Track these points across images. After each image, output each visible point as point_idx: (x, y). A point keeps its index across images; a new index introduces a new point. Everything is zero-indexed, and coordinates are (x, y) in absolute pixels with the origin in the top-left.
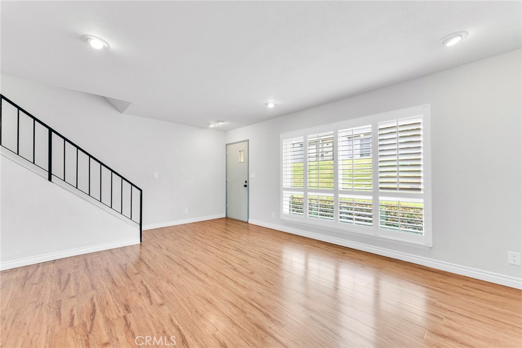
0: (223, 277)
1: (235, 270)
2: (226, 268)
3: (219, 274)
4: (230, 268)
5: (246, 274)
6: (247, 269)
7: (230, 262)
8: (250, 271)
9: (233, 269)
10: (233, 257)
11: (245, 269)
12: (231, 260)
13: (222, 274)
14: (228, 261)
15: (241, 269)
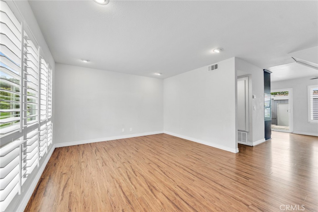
0: (166, 163)
1: (158, 166)
2: (165, 168)
3: (168, 164)
4: (162, 168)
5: (153, 163)
6: (151, 166)
7: (161, 173)
8: (150, 164)
9: (160, 167)
10: (159, 178)
11: (152, 166)
12: (161, 174)
13: (167, 165)
14: (163, 174)
15: (154, 166)
